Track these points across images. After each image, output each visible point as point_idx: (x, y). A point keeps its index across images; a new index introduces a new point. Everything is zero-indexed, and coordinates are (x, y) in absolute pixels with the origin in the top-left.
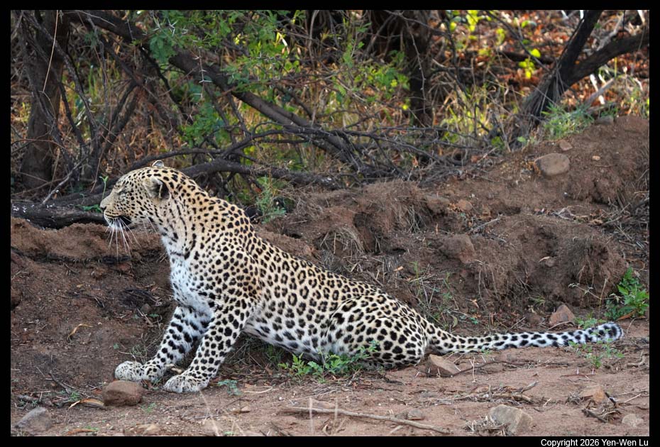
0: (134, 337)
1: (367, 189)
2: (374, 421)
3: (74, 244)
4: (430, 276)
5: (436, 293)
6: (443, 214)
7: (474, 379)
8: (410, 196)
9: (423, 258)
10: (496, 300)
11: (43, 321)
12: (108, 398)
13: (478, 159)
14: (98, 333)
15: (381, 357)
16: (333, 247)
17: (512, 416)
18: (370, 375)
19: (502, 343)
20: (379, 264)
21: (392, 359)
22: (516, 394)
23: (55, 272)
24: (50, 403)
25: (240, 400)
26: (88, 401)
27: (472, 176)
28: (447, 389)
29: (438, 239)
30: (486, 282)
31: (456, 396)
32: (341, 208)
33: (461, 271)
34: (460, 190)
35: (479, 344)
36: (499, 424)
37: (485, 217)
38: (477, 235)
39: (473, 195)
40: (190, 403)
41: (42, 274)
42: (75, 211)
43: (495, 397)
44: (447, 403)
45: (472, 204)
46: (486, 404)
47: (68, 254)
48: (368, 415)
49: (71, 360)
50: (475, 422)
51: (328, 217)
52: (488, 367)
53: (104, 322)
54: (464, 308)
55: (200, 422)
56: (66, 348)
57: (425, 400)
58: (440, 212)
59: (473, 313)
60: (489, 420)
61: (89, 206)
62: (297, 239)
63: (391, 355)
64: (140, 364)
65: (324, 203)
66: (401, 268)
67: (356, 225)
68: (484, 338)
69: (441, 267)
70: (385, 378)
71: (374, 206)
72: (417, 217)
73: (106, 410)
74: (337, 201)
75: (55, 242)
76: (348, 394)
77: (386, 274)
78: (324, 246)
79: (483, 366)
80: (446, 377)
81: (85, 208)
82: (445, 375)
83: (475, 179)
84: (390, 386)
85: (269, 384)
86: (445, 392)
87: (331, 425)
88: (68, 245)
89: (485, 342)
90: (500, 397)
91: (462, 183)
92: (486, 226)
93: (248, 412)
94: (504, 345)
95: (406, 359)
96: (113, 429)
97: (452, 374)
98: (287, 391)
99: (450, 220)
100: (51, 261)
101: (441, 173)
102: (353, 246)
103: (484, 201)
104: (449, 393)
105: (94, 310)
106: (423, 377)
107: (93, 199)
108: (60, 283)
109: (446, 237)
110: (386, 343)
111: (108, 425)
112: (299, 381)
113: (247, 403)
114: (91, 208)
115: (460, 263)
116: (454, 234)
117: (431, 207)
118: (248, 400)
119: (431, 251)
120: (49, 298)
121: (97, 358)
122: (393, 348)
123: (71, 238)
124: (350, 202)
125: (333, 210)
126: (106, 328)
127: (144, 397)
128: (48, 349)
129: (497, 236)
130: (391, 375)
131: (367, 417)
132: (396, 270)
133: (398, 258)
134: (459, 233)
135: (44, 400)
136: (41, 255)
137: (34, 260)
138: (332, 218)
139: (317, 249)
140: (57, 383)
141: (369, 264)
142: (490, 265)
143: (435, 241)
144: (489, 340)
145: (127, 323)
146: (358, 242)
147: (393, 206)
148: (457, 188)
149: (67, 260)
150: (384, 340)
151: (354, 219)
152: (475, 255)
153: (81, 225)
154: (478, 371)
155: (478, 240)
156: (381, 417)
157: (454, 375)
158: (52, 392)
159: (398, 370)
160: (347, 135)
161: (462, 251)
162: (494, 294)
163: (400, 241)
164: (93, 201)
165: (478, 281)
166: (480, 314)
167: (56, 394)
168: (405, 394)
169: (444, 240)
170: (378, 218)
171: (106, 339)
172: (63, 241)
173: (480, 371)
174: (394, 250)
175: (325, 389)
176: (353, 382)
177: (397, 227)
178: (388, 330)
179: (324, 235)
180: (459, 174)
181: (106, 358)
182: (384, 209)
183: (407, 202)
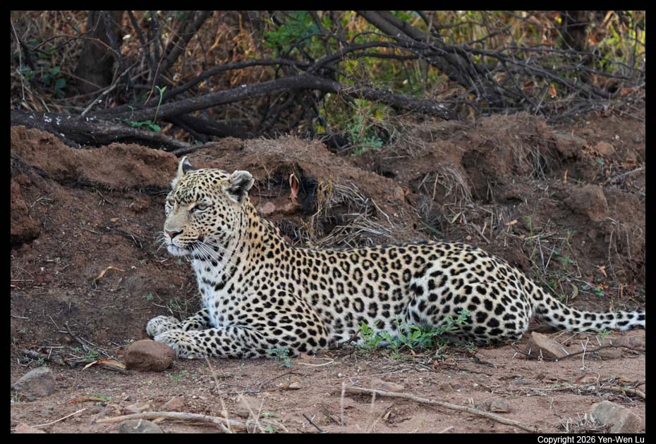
0: (173, 286)
1: (483, 123)
2: (448, 411)
3: (112, 167)
4: (550, 233)
5: (555, 255)
6: (575, 158)
7: (583, 365)
8: (535, 134)
9: (544, 212)
10: (630, 268)
11: (65, 260)
12: (130, 361)
13: (630, 92)
14: (131, 279)
15: (472, 332)
16: (433, 191)
17: (617, 416)
18: (457, 351)
19: (626, 323)
20: (488, 215)
21: (486, 334)
22: (628, 388)
23: (85, 200)
24: (61, 361)
25: (291, 373)
26: (106, 363)
27: (619, 114)
28: (547, 376)
29: (564, 189)
30: (619, 246)
31: (557, 385)
32: (448, 143)
33: (588, 230)
34: (602, 129)
35: (598, 321)
36: (599, 425)
37: (628, 165)
38: (615, 186)
39: (617, 137)
40: (229, 374)
41: (68, 203)
42: (121, 127)
43: (603, 391)
44: (542, 394)
45: (615, 147)
46: (590, 397)
47: (103, 180)
48: (441, 403)
49: (93, 310)
50: (571, 420)
51: (431, 153)
52: (603, 351)
53: (140, 266)
54: (588, 275)
55: (234, 399)
56: (89, 294)
57: (516, 387)
58: (571, 156)
59: (599, 283)
60: (589, 419)
61: (140, 121)
62: (389, 179)
63: (485, 329)
64: (177, 320)
65: (428, 137)
66: (515, 221)
67: (465, 166)
68: (604, 315)
69: (564, 223)
70: (474, 357)
71: (489, 144)
72: (542, 160)
73: (127, 375)
74: (445, 134)
75: (89, 164)
76: (423, 374)
77: (496, 229)
78: (422, 189)
79: (597, 350)
80: (550, 361)
81: (134, 123)
82: (549, 357)
83: (622, 117)
84: (478, 367)
85: (330, 356)
86: (544, 380)
87: (395, 412)
88: (104, 169)
89: (606, 320)
90: (609, 391)
91: (606, 121)
92: (628, 176)
93: (297, 389)
94: (628, 325)
95: (503, 334)
96: (128, 400)
97: (557, 358)
98: (350, 366)
99: (583, 166)
100: (82, 186)
101: (581, 107)
102: (458, 191)
103: (631, 144)
104: (548, 381)
105: (127, 251)
106: (522, 358)
107: (146, 114)
108: (91, 214)
109: (574, 188)
110: (479, 314)
111: (123, 394)
112: (367, 355)
113: (299, 378)
114: (141, 124)
115: (588, 220)
116: (586, 184)
117: (561, 149)
118: (300, 375)
119: (554, 203)
120: (75, 232)
121: (125, 310)
122: (487, 320)
123: (108, 161)
124: (460, 137)
125: (438, 146)
126: (142, 274)
127: (175, 362)
128: (68, 294)
129: (638, 190)
130: (482, 354)
131: (440, 405)
132: (508, 224)
133: (512, 210)
134: (593, 183)
135: (53, 357)
136: (71, 178)
137: (62, 185)
138: (436, 155)
139: (414, 192)
140: (72, 337)
141: (475, 214)
142: (625, 226)
143: (560, 190)
144: (611, 317)
145: (167, 269)
146: (465, 185)
147: (513, 145)
148: (598, 126)
149: (102, 187)
150: (477, 311)
151: (463, 158)
152: (608, 211)
153: (123, 146)
154: (590, 356)
155: (613, 193)
156: (457, 407)
157: (560, 359)
158: (66, 348)
159: (494, 348)
160: (468, 53)
161: (592, 206)
162: (628, 261)
163: (517, 189)
164: (145, 116)
165: (608, 243)
166: (607, 284)
167: (70, 350)
168: (494, 380)
169: (571, 191)
170: (492, 159)
171: (139, 287)
172: (98, 164)
173: (592, 356)
174: (508, 199)
175: (396, 367)
176: (434, 359)
177: (515, 170)
178: (481, 297)
179: (424, 175)
180: (603, 109)
181: (137, 310)
182: (500, 147)
183: (531, 141)
